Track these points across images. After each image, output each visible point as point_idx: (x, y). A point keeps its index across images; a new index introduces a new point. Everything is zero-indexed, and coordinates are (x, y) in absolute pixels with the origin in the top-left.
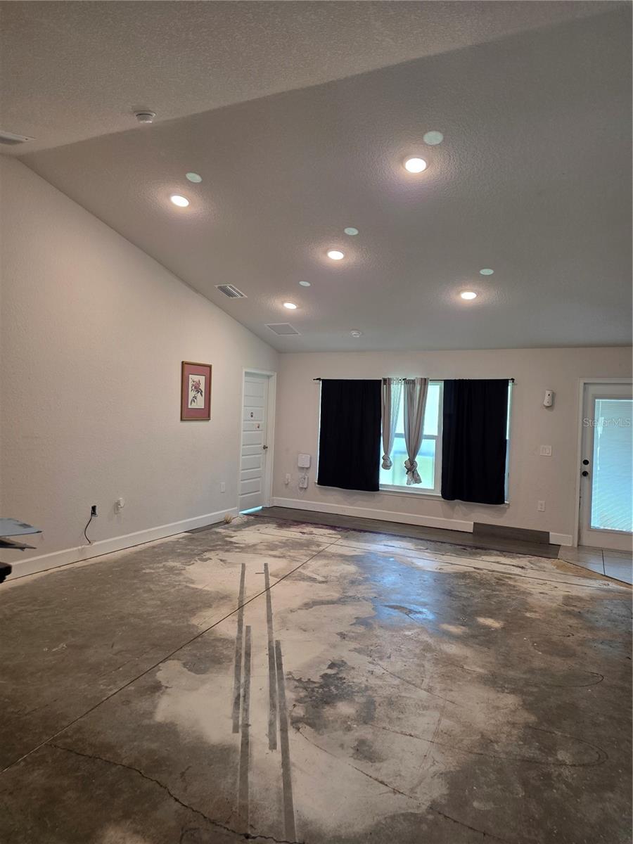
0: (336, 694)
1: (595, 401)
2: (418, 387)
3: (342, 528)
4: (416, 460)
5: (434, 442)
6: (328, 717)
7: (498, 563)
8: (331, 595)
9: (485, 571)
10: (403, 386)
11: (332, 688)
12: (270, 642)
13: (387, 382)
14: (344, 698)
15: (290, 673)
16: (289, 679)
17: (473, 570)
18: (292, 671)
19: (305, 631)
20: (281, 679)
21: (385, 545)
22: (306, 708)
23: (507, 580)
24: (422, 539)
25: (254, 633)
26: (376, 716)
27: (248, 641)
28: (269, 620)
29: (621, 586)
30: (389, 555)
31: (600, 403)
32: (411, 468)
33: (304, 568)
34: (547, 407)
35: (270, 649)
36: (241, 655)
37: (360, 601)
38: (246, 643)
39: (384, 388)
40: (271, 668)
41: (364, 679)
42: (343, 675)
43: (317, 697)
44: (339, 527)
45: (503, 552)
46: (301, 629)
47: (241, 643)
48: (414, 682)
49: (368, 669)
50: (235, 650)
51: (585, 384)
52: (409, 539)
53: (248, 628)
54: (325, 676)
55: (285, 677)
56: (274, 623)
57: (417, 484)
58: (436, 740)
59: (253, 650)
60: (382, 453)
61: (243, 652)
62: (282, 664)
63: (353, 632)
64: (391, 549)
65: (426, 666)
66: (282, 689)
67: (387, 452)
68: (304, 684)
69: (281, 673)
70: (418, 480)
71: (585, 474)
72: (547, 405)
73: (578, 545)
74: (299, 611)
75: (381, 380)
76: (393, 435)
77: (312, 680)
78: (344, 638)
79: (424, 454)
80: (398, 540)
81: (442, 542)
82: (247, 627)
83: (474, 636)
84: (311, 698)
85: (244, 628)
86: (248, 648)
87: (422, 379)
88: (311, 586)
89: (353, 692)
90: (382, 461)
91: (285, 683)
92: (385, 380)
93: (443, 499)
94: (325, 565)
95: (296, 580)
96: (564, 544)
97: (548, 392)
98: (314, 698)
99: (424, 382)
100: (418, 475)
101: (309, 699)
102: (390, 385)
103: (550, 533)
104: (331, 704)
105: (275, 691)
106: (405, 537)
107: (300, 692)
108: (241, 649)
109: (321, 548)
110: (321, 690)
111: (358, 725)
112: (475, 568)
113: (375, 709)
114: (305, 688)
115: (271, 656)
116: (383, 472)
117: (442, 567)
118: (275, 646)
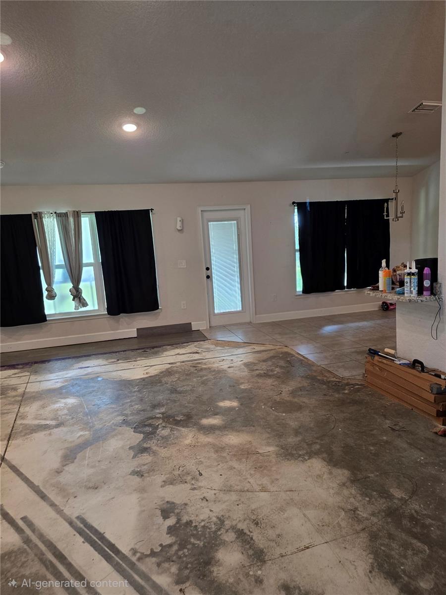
0: (204, 546)
1: (208, 224)
2: (71, 220)
3: (21, 364)
4: (80, 287)
5: (92, 268)
6: (227, 581)
7: (178, 354)
8: (81, 436)
9: (178, 364)
10: (55, 219)
11: (192, 540)
12: (71, 523)
13: (39, 216)
14: (216, 545)
15: (134, 551)
16: (139, 559)
17: (170, 366)
18: (132, 546)
19: (96, 488)
20: (132, 565)
21: (79, 368)
22: (196, 584)
23: (200, 365)
24: (105, 354)
25: (38, 522)
26: (262, 546)
27: (41, 537)
28: (43, 497)
29: (261, 347)
30: (94, 376)
31: (211, 224)
32: (77, 295)
33: (23, 418)
34: (179, 230)
35: (81, 533)
36: (51, 562)
37: (115, 430)
38: (43, 542)
39: (35, 222)
40: (108, 558)
41: (207, 511)
42: (185, 519)
43: (192, 563)
44: (18, 365)
45: (174, 345)
46: (90, 488)
47: (36, 545)
48: (246, 489)
49: (198, 497)
50: (36, 559)
51: (202, 211)
52: (94, 356)
53: (24, 519)
54: (171, 530)
55: (134, 559)
56: (52, 496)
57: (85, 308)
58: (327, 539)
59: (61, 546)
60: (44, 286)
61: (50, 556)
62: (114, 545)
63: (144, 465)
64: (89, 370)
65: (236, 467)
66: (147, 578)
67: (49, 283)
68: (162, 555)
69: (124, 557)
70: (85, 304)
71: (208, 277)
72: (179, 228)
73: (210, 327)
74: (66, 468)
75: (31, 214)
76: (54, 267)
77: (164, 544)
78: (142, 476)
79: (85, 281)
80: (86, 360)
81: (124, 351)
82: (22, 519)
83: (233, 420)
84: (186, 568)
85: (21, 523)
86: (51, 546)
87: (74, 211)
88: (50, 434)
89: (215, 532)
90: (45, 293)
91: (142, 566)
92: (36, 214)
93: (109, 316)
94: (43, 407)
95: (26, 434)
96: (202, 329)
97: (179, 219)
98: (189, 566)
99: (77, 215)
100: (84, 300)
101: (187, 572)
102: (41, 218)
103: (192, 323)
104: (213, 562)
105: (142, 587)
106: (89, 356)
107: (169, 569)
108: (43, 554)
109: (21, 391)
110: (186, 550)
111: (260, 569)
112: (169, 364)
113: (252, 539)
114: (169, 560)
115: (93, 544)
116: (47, 303)
117: (147, 371)
118: (82, 526)
